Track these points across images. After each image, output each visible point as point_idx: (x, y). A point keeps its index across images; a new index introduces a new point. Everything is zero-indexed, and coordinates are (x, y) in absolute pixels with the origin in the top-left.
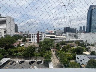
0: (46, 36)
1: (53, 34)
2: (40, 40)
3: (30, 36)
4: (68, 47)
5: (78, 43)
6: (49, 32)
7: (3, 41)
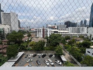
0: (51, 31)
1: (56, 29)
2: (46, 35)
3: (35, 31)
4: (74, 42)
5: (82, 37)
6: (52, 27)
7: (14, 37)
